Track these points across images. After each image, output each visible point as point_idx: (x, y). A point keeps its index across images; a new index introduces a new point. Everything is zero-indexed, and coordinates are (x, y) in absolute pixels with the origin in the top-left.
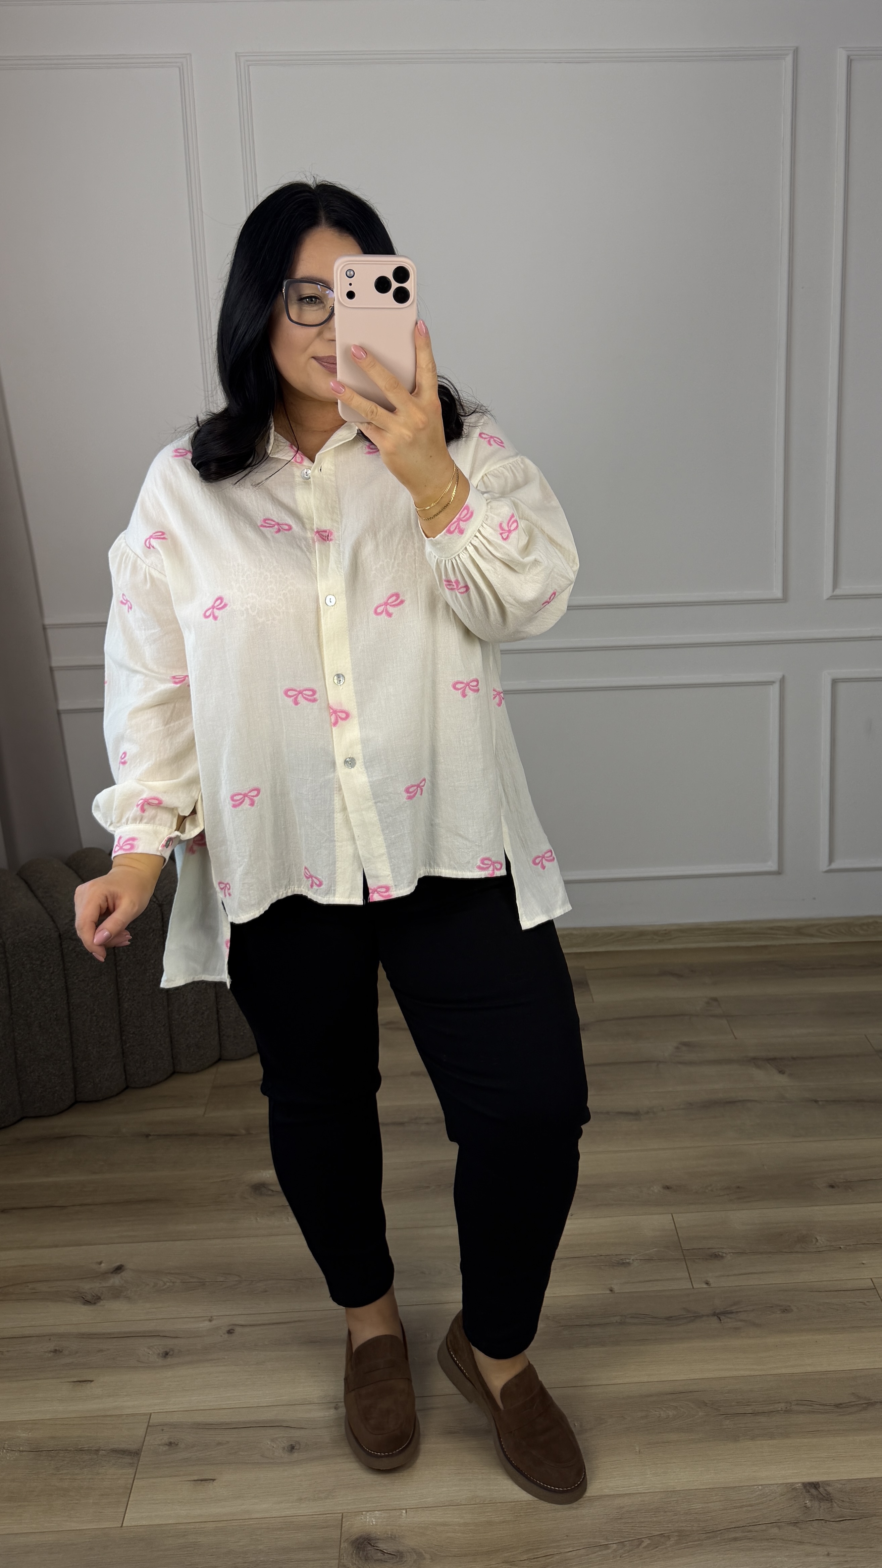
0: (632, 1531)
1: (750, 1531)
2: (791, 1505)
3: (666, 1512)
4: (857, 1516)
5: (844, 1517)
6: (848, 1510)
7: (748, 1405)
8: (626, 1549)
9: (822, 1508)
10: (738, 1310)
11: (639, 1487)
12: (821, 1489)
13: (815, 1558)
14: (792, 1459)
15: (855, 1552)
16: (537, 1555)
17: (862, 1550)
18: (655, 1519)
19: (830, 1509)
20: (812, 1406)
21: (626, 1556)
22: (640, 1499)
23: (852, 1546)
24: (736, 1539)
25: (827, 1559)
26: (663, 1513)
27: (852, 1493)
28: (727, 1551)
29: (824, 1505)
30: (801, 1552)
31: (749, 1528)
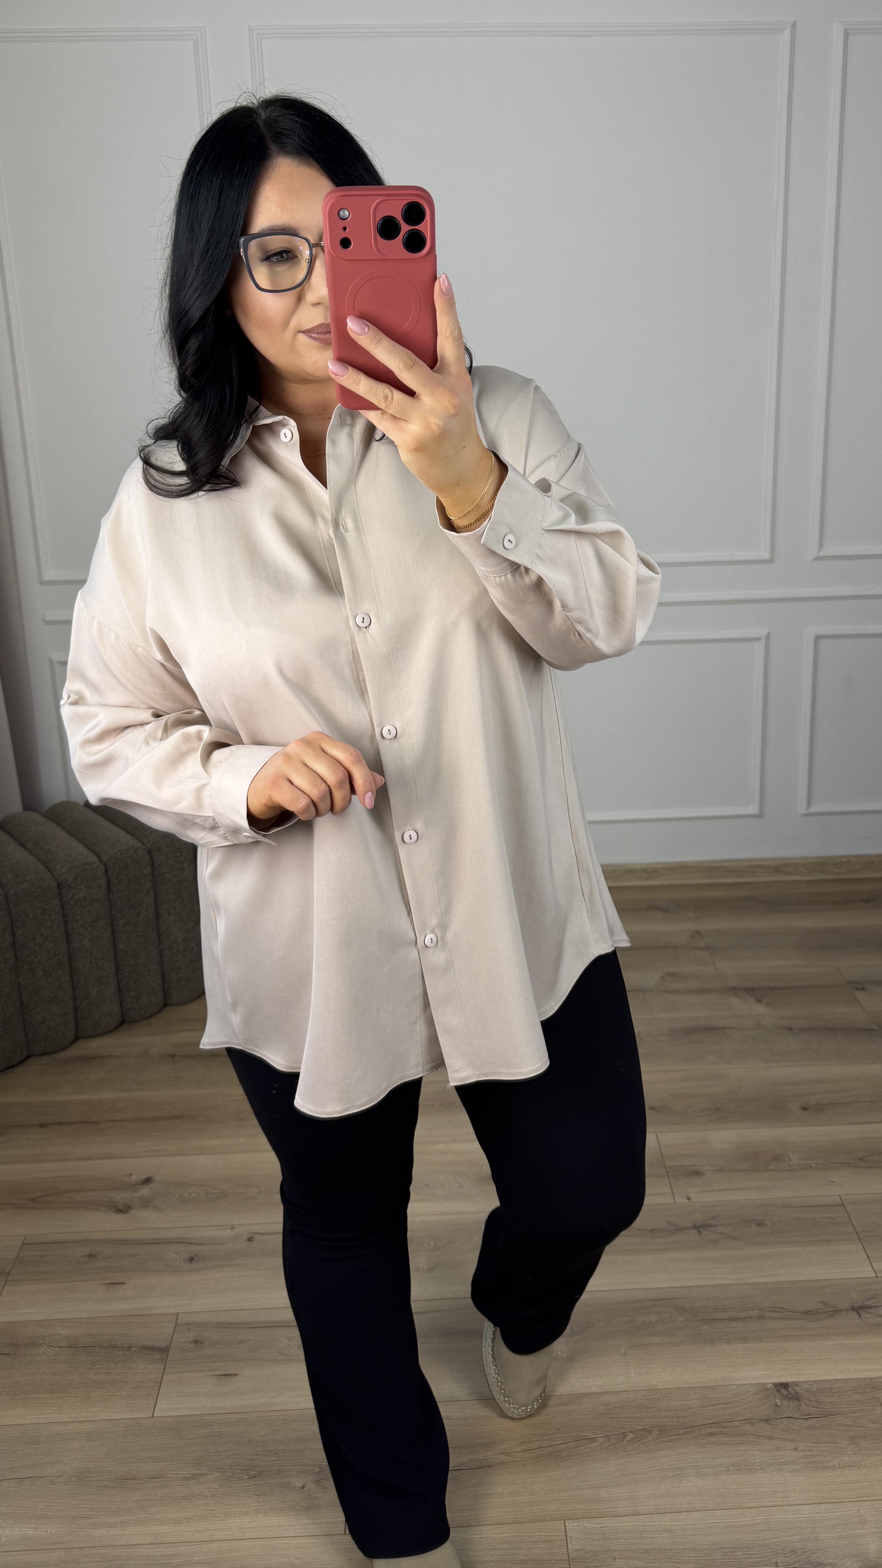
0: (618, 1426)
1: (725, 1427)
2: (763, 1403)
3: (648, 1408)
4: (823, 1414)
5: (811, 1415)
6: (816, 1409)
7: (724, 1311)
8: (612, 1442)
9: (791, 1407)
10: (713, 1224)
11: (624, 1385)
12: (791, 1390)
13: (783, 1452)
14: (765, 1361)
16: (530, 1447)
17: (828, 1445)
18: (638, 1415)
19: (798, 1408)
20: (782, 1313)
21: (612, 1449)
22: (624, 1396)
23: (818, 1441)
24: (711, 1434)
25: (795, 1453)
26: (646, 1409)
27: (818, 1393)
28: (705, 1444)
29: (793, 1404)
30: (771, 1447)
31: (725, 1424)
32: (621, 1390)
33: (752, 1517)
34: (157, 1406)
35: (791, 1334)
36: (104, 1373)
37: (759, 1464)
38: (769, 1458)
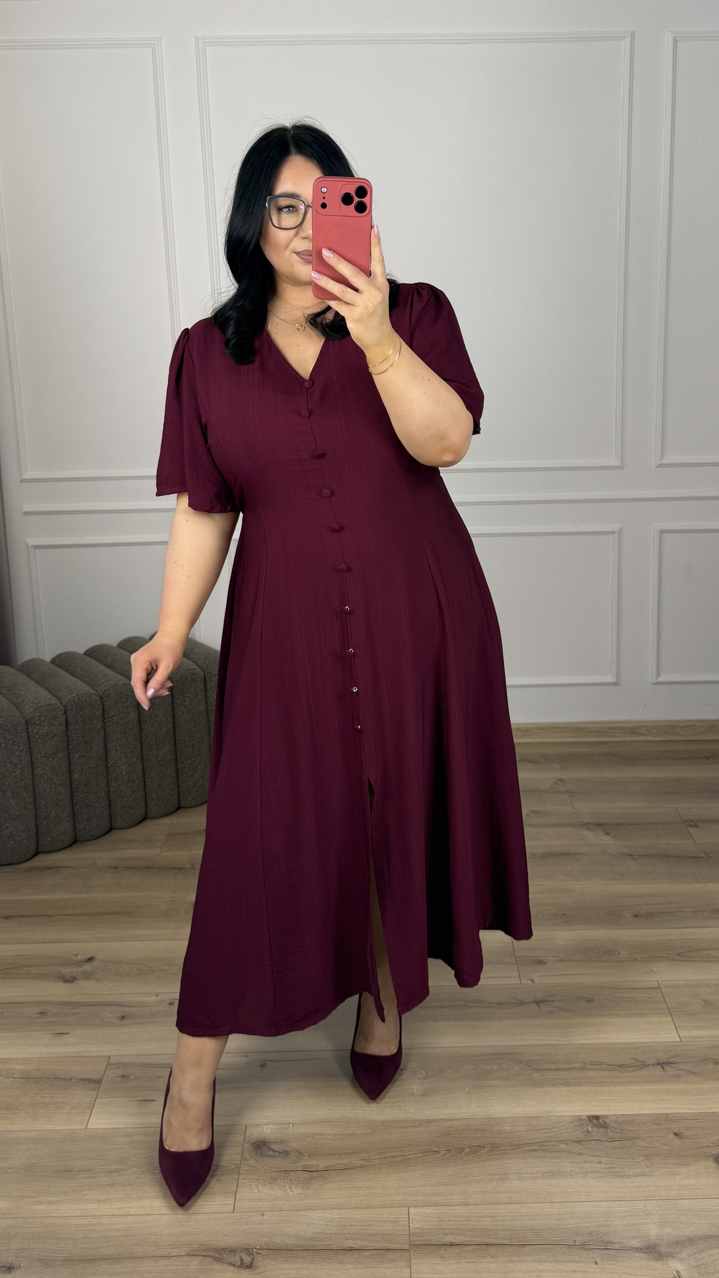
0: (458, 1143)
1: (544, 1146)
2: (576, 1129)
3: (484, 1131)
5: (615, 1139)
6: (619, 1134)
7: (552, 1064)
8: (452, 1154)
9: (600, 1132)
10: (551, 1000)
11: (466, 1114)
12: (601, 1120)
13: (590, 1164)
14: (582, 1100)
15: (620, 1161)
16: (386, 1156)
17: (626, 1160)
18: (475, 1135)
19: (605, 1133)
20: (600, 1065)
21: (451, 1158)
22: (465, 1122)
23: (619, 1157)
24: (533, 1150)
25: (599, 1165)
26: (481, 1132)
27: (623, 1123)
28: (526, 1158)
29: (602, 1131)
30: (580, 1160)
31: (545, 1144)
32: (462, 1118)
33: (560, 1209)
34: (90, 1121)
35: (606, 1081)
36: (49, 1097)
37: (568, 1172)
38: (578, 1168)
